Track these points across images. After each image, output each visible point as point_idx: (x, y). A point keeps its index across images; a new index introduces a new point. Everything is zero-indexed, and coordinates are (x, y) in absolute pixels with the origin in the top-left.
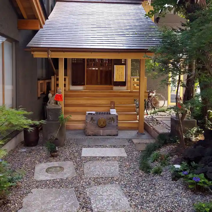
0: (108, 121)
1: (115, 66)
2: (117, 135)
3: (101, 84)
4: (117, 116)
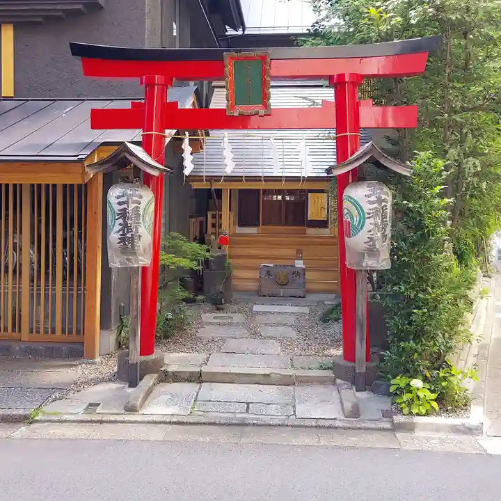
0: (290, 277)
1: (309, 194)
2: (304, 297)
3: (286, 224)
4: (304, 269)
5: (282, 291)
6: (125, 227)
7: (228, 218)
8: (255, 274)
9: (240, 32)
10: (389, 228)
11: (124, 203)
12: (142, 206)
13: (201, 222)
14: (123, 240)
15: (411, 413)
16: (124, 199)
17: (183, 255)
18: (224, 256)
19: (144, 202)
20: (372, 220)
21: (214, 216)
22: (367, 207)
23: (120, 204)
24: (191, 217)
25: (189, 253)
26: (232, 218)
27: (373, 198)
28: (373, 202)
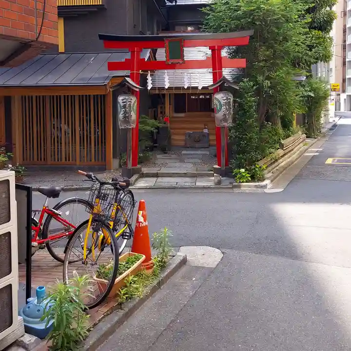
0: (201, 138)
2: (208, 148)
4: (208, 134)
5: (197, 145)
6: (125, 112)
7: (168, 108)
8: (183, 138)
9: (174, 4)
10: (231, 110)
11: (124, 102)
12: (132, 104)
13: (154, 111)
14: (125, 117)
15: (240, 182)
16: (125, 101)
17: (148, 124)
18: (167, 127)
19: (133, 102)
20: (224, 107)
21: (161, 107)
22: (223, 102)
23: (123, 102)
24: (149, 108)
25: (151, 124)
26: (171, 109)
27: (225, 98)
28: (225, 100)
